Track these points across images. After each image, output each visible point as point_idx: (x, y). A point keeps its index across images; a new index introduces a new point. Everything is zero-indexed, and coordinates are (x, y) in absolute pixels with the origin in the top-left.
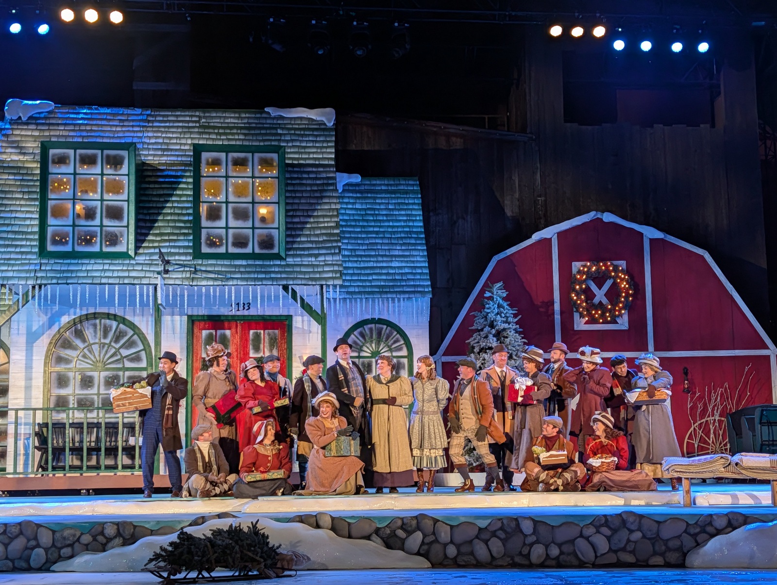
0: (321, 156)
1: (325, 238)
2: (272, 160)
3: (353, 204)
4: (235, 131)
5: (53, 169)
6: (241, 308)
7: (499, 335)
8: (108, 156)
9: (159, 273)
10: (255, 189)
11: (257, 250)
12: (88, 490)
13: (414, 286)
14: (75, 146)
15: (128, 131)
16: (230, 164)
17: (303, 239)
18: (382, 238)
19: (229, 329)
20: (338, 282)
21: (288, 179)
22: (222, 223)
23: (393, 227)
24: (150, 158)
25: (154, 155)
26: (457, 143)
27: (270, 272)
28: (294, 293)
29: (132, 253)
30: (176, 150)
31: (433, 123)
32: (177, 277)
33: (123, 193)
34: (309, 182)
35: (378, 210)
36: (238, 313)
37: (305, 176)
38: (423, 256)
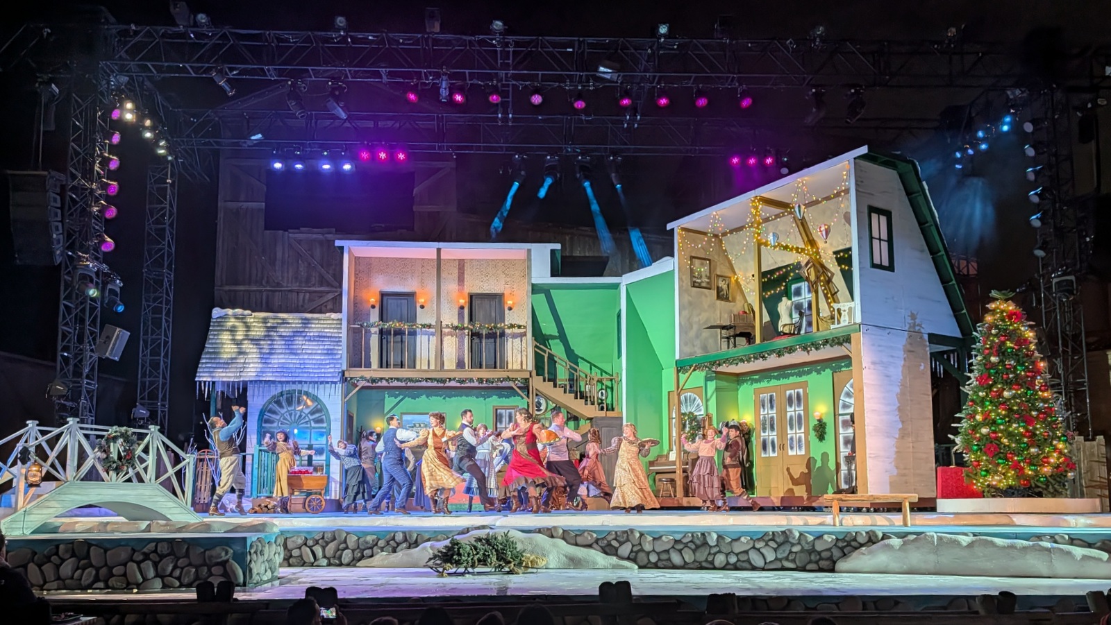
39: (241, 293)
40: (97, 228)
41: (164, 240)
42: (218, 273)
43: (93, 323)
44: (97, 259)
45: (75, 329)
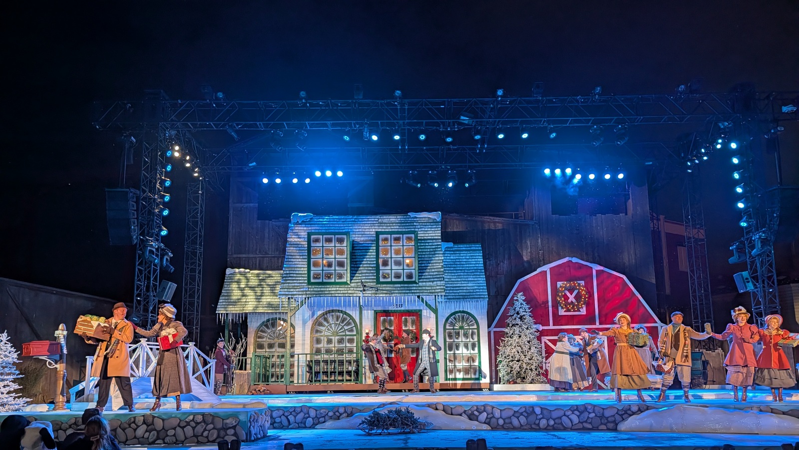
0: (434, 235)
1: (437, 273)
2: (411, 237)
3: (449, 256)
4: (394, 225)
5: (312, 245)
6: (398, 307)
7: (521, 318)
8: (337, 238)
9: (361, 291)
10: (404, 251)
11: (405, 280)
12: (331, 391)
13: (480, 295)
14: (323, 234)
15: (346, 226)
16: (392, 240)
17: (426, 274)
18: (464, 272)
19: (393, 316)
20: (444, 294)
21: (419, 246)
22: (389, 268)
23: (469, 267)
24: (356, 238)
25: (358, 237)
26: (500, 226)
27: (411, 290)
28: (423, 299)
29: (349, 282)
30: (368, 234)
31: (487, 217)
32: (369, 293)
33: (344, 255)
34: (429, 247)
35: (462, 259)
36: (397, 309)
37: (427, 244)
38: (484, 280)
39: (244, 259)
40: (158, 221)
41: (197, 228)
42: (229, 247)
43: (155, 279)
44: (157, 240)
45: (144, 283)
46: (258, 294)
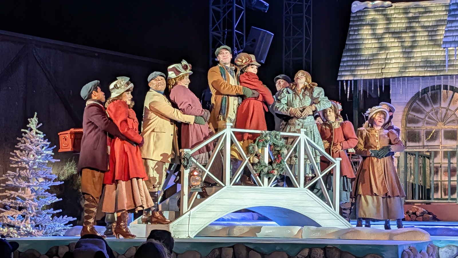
45: (224, 34)
46: (407, 44)
